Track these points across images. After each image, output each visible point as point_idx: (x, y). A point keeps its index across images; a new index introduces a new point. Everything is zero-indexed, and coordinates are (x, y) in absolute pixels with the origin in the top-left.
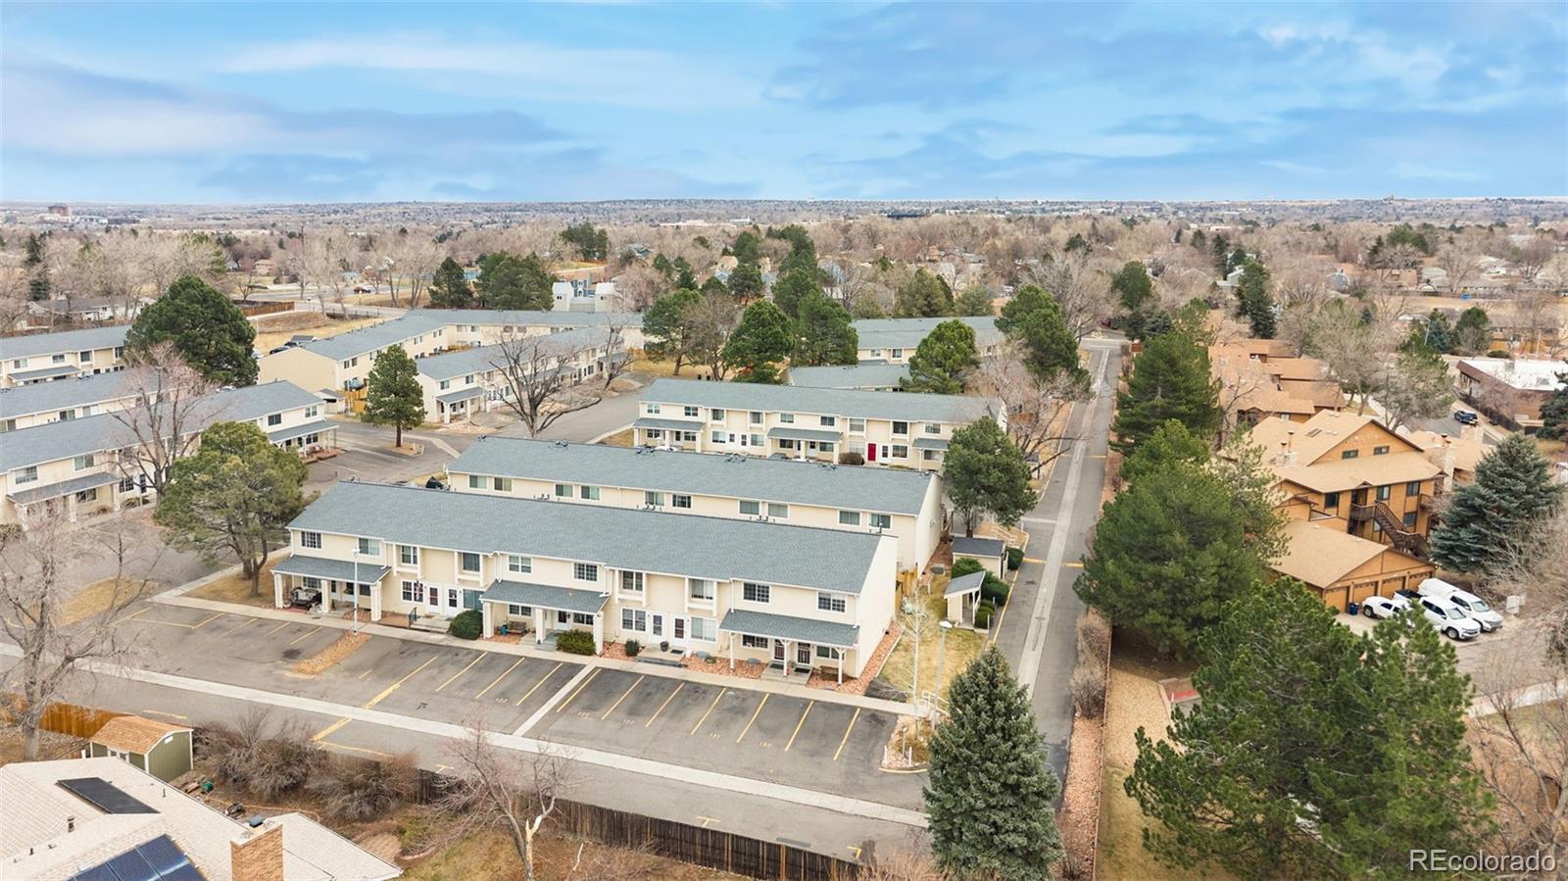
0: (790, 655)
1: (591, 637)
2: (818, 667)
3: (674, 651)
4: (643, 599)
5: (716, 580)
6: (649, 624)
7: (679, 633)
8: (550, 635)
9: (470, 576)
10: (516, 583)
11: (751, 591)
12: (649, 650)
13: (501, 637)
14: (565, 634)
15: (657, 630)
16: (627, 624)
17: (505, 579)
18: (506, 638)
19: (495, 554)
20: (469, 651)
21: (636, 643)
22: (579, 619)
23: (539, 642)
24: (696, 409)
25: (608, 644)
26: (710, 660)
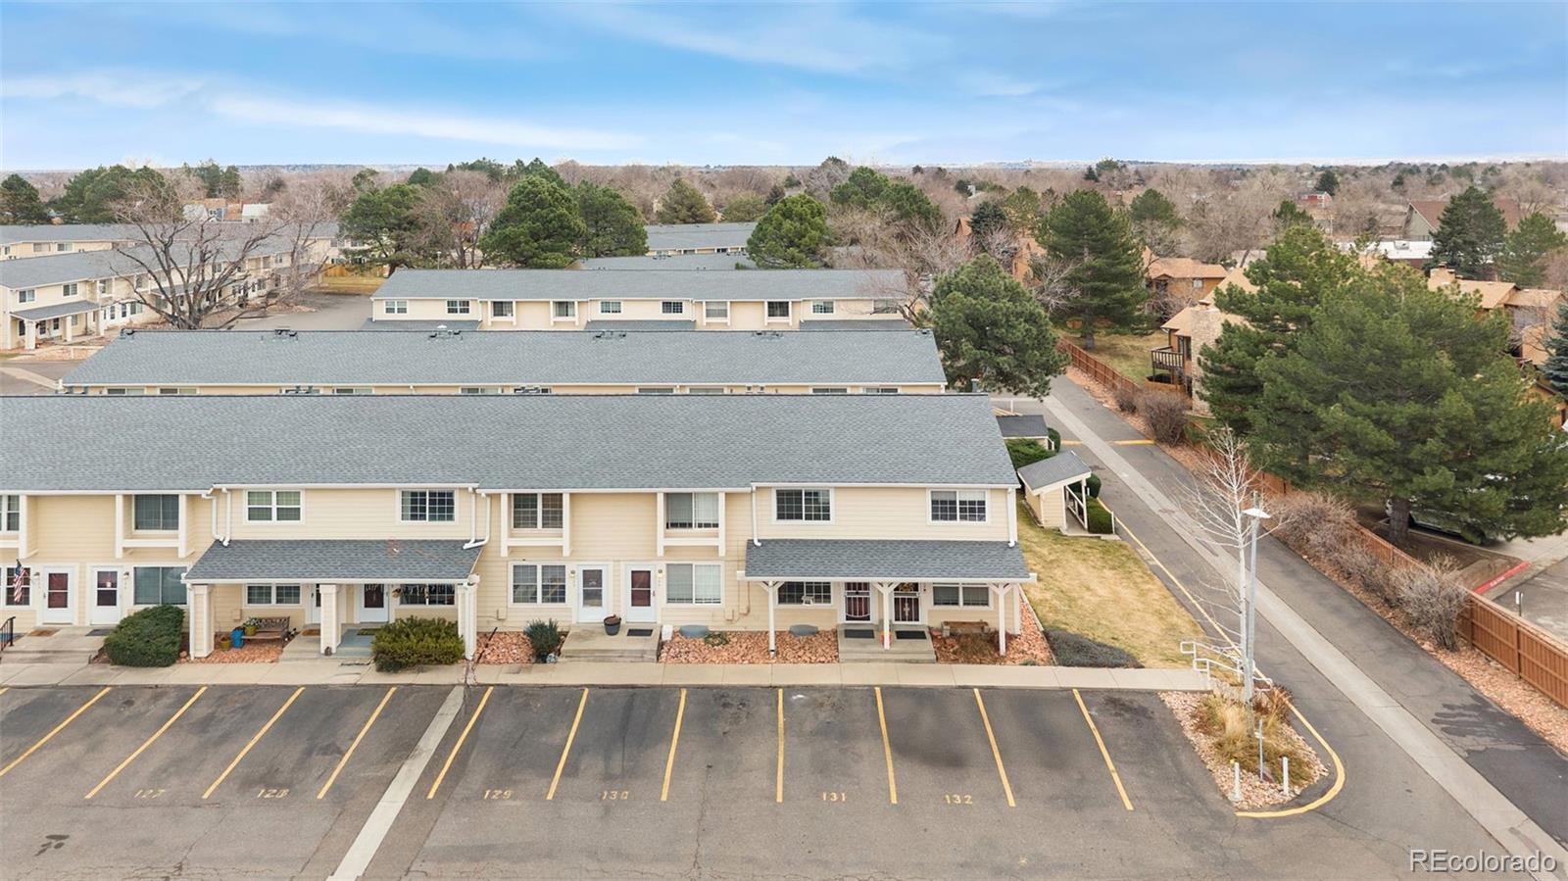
0: (883, 610)
1: (454, 626)
2: (936, 624)
3: (632, 632)
4: (565, 541)
5: (721, 492)
6: (574, 588)
7: (641, 594)
8: (350, 635)
9: (154, 539)
10: (264, 542)
11: (790, 505)
12: (579, 637)
13: (233, 653)
14: (388, 628)
15: (592, 596)
16: (523, 593)
17: (236, 537)
18: (246, 652)
19: (217, 492)
20: (158, 692)
21: (552, 628)
22: (410, 595)
23: (328, 652)
24: (467, 303)
25: (485, 638)
26: (717, 639)
